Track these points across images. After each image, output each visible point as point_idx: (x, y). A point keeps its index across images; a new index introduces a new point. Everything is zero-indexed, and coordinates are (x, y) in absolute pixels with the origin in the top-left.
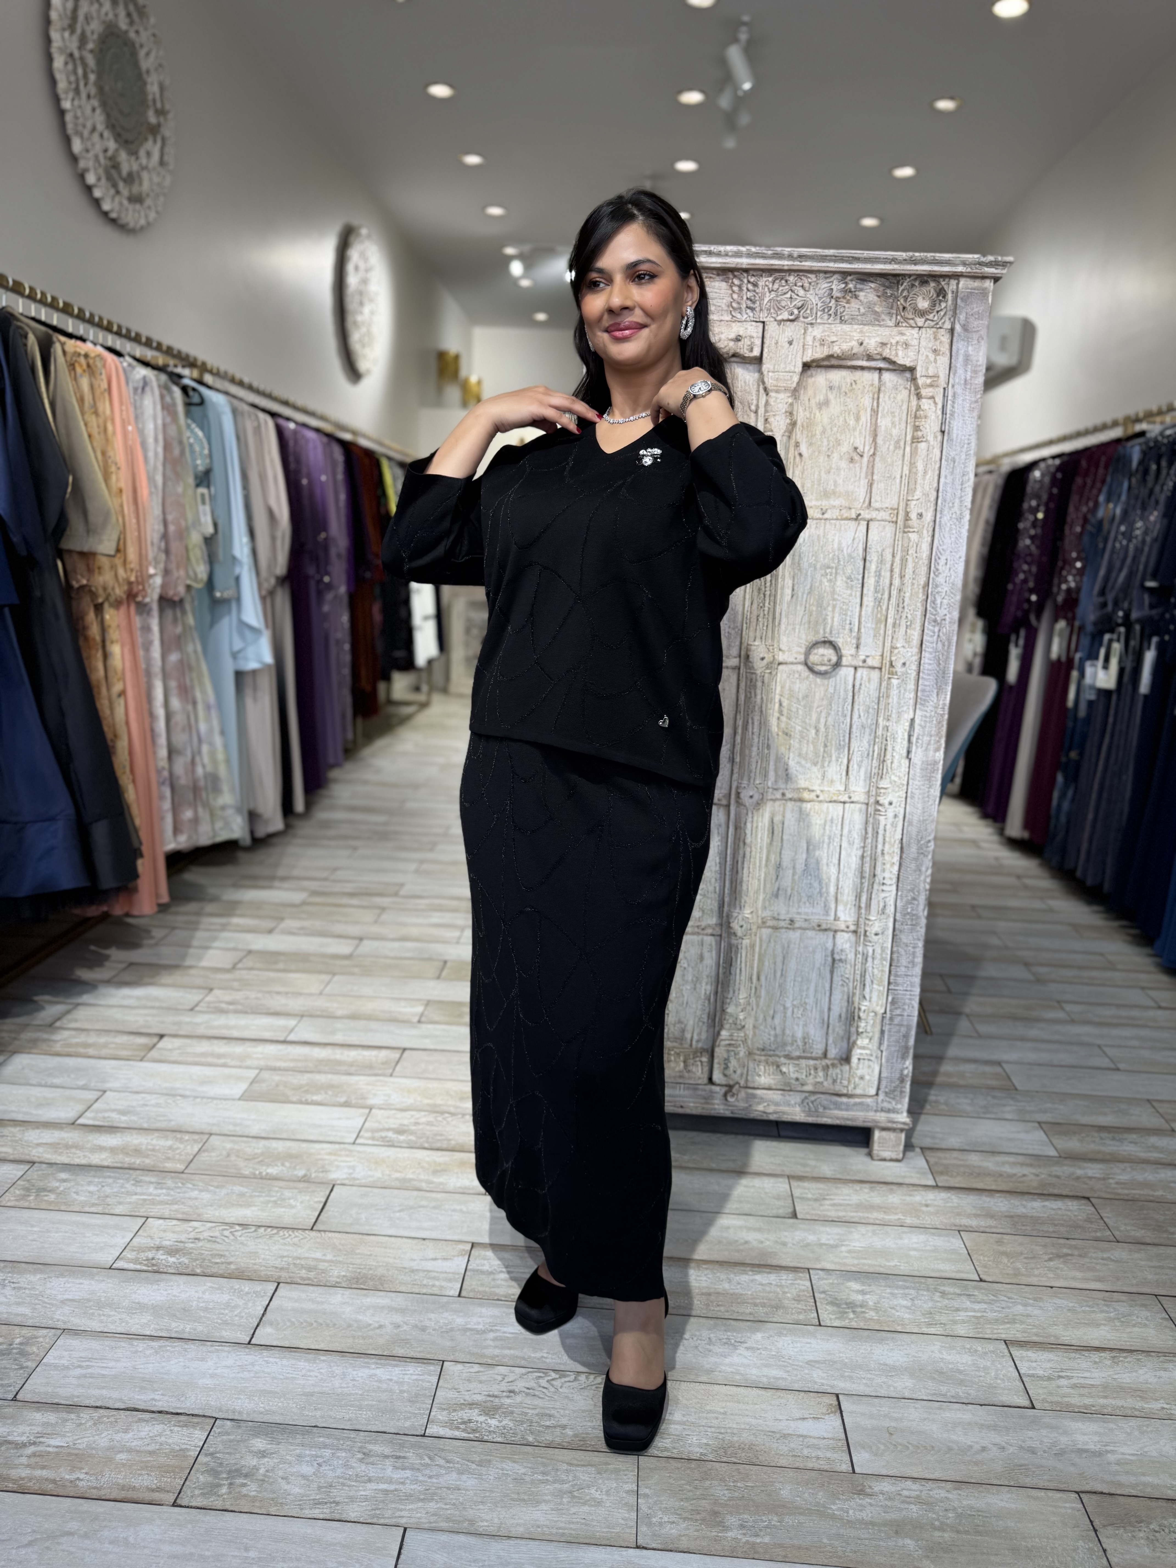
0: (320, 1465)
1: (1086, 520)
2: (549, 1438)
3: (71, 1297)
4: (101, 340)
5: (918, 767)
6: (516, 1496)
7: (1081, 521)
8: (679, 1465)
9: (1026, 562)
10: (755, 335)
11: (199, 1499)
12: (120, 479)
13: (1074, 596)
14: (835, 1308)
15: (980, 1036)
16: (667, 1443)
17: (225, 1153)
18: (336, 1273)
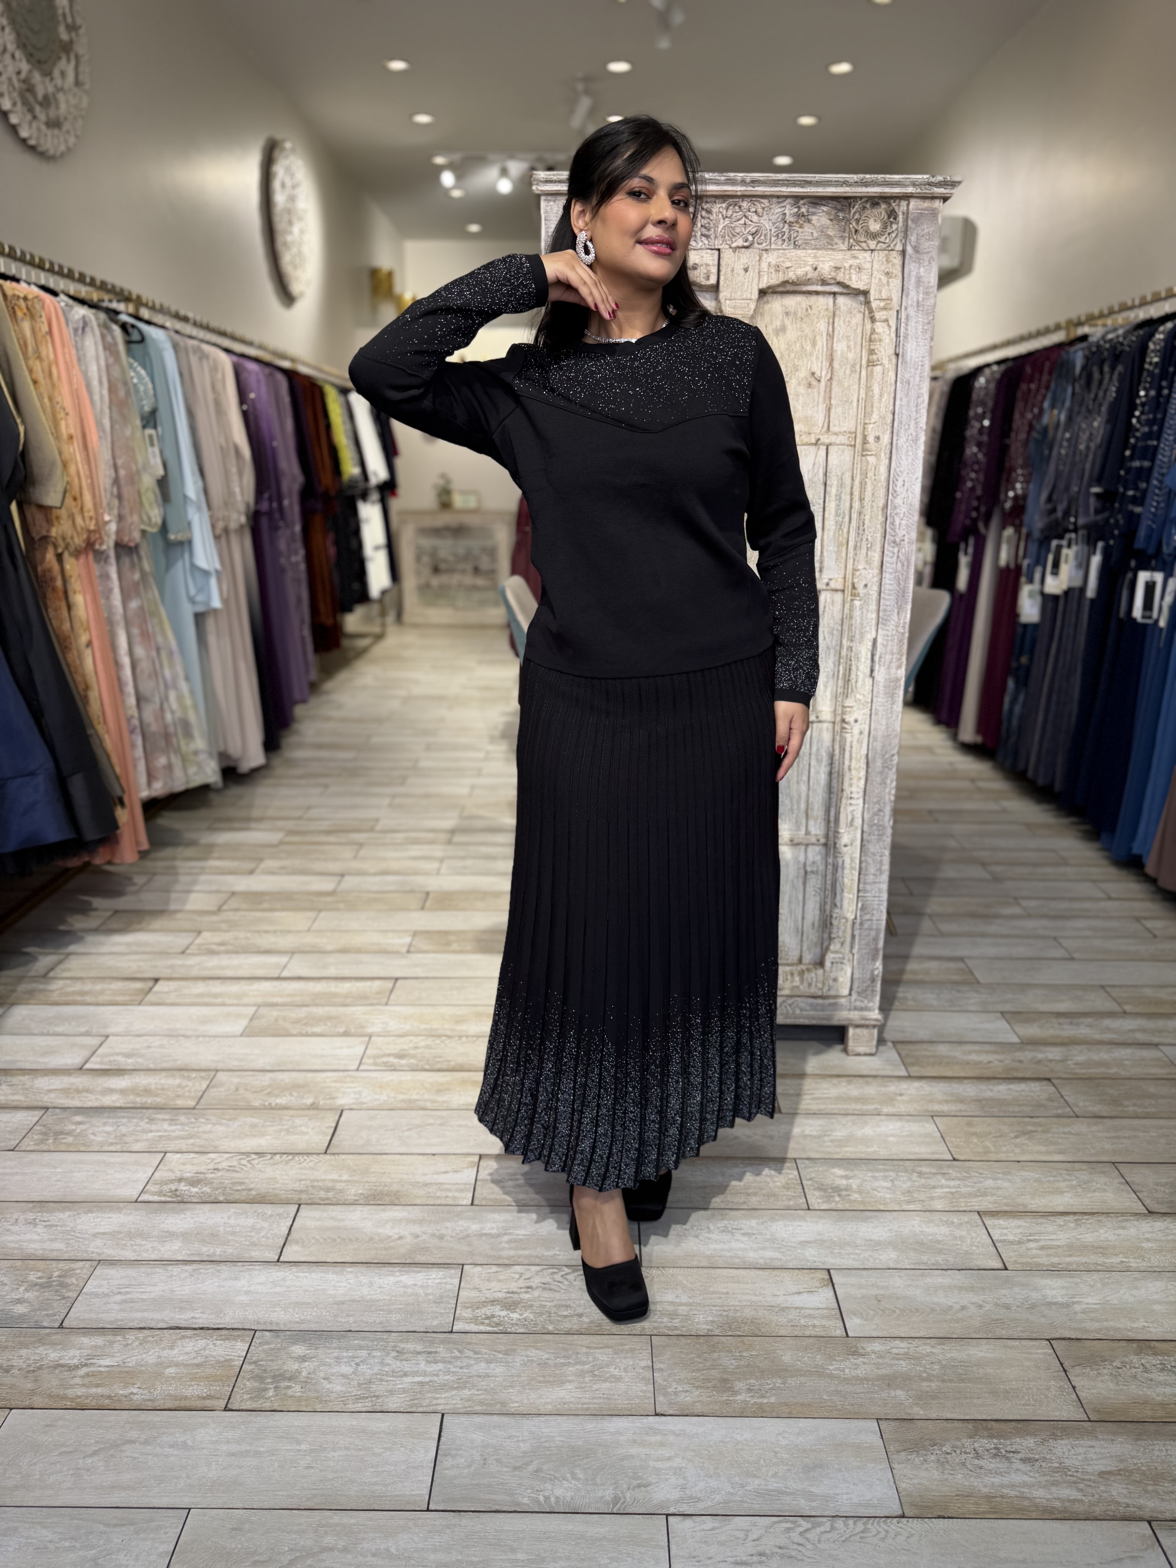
0: (357, 1364)
1: (1031, 427)
2: (567, 1326)
3: (101, 1231)
4: (33, 279)
5: (881, 684)
6: (542, 1379)
7: (1026, 428)
8: (689, 1341)
9: (973, 471)
10: (710, 263)
11: (248, 1403)
12: (69, 426)
13: (1021, 502)
14: (822, 1193)
15: (942, 935)
16: (676, 1322)
17: (233, 1088)
18: (353, 1192)
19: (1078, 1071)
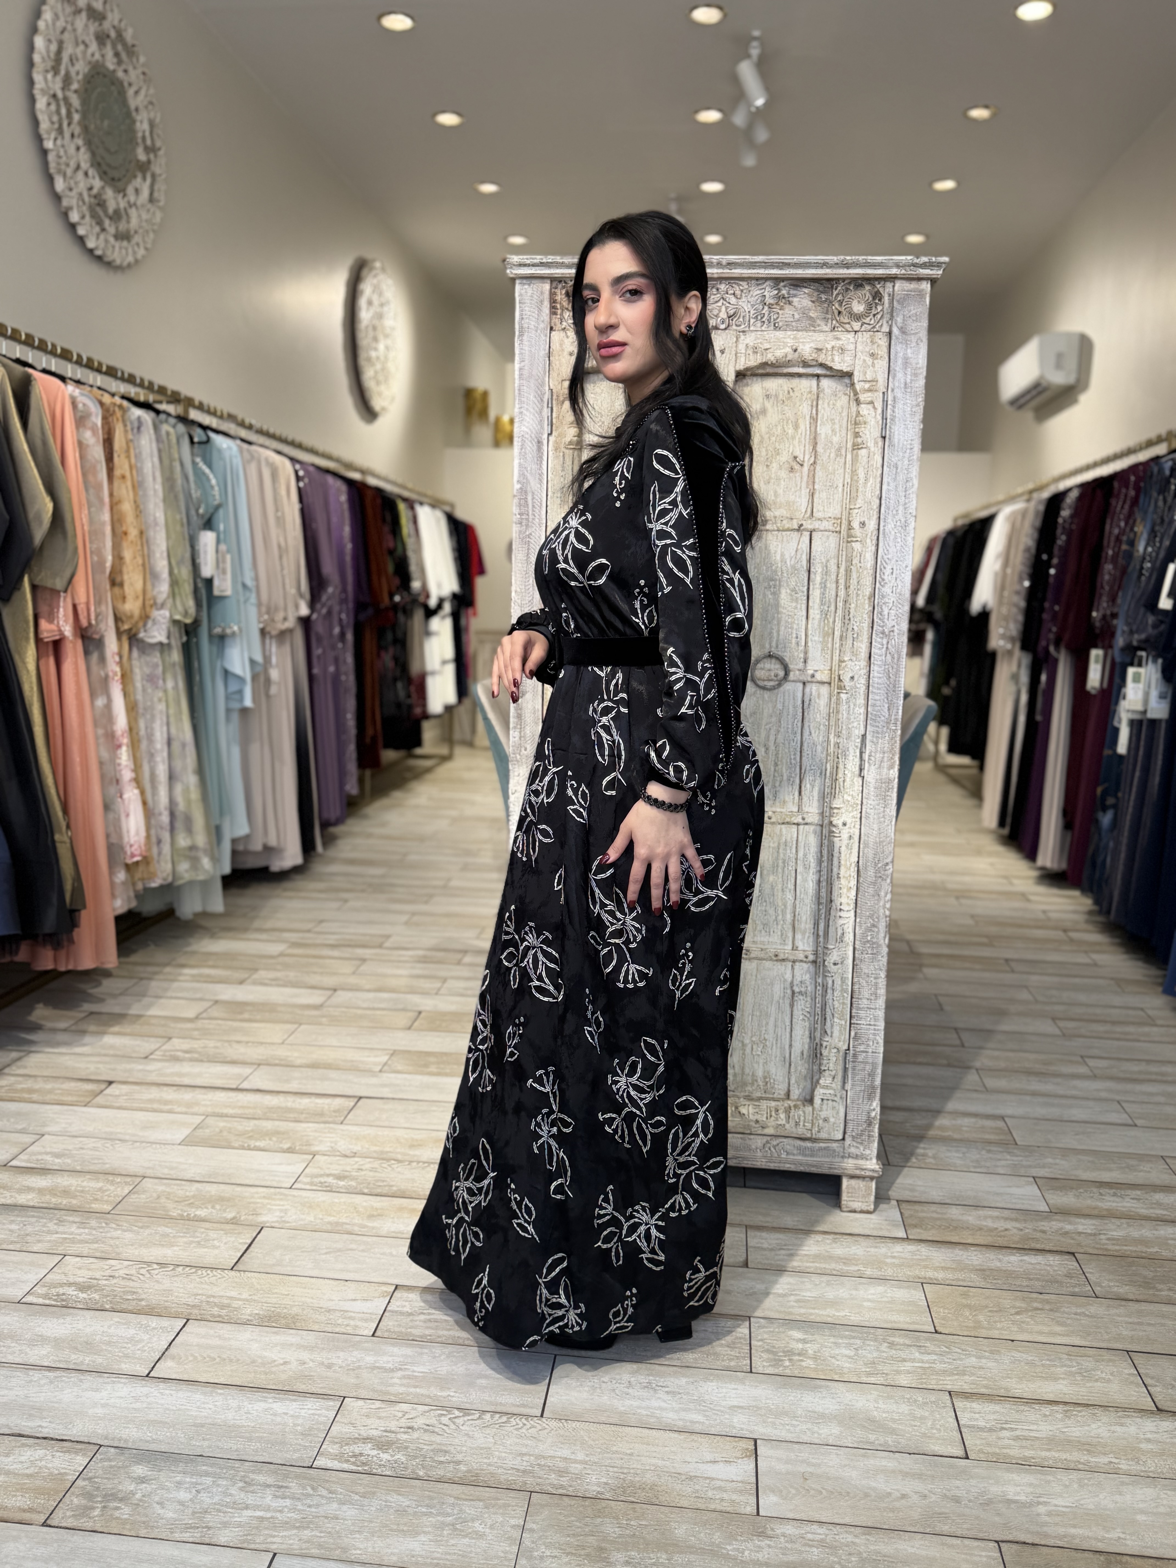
0: (198, 1492)
2: (441, 1472)
5: (872, 785)
6: (395, 1527)
8: (573, 1502)
11: (70, 1520)
14: (771, 1356)
15: (987, 1090)
16: (564, 1481)
17: (155, 1195)
18: (248, 1311)
19: (1110, 1247)
